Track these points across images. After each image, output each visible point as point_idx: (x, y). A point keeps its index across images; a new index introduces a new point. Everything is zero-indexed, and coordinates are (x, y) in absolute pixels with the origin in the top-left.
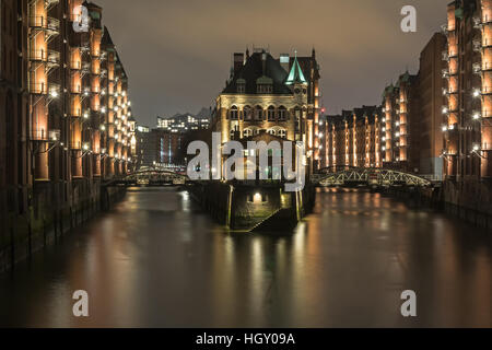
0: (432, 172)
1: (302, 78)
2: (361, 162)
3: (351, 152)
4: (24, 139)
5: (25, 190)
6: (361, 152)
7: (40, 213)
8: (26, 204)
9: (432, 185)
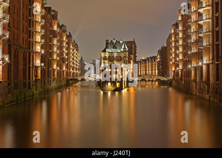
0: (169, 76)
1: (126, 47)
2: (152, 73)
3: (149, 70)
4: (31, 66)
5: (31, 82)
6: (152, 70)
7: (38, 89)
8: (31, 86)
9: (168, 80)
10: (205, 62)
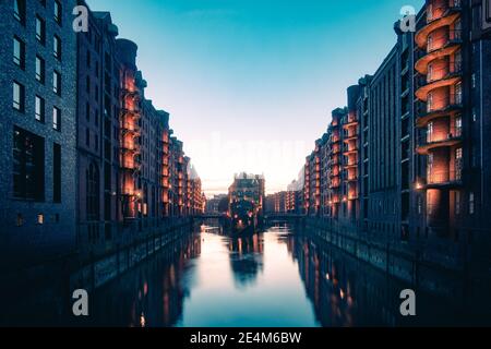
10: (350, 197)
